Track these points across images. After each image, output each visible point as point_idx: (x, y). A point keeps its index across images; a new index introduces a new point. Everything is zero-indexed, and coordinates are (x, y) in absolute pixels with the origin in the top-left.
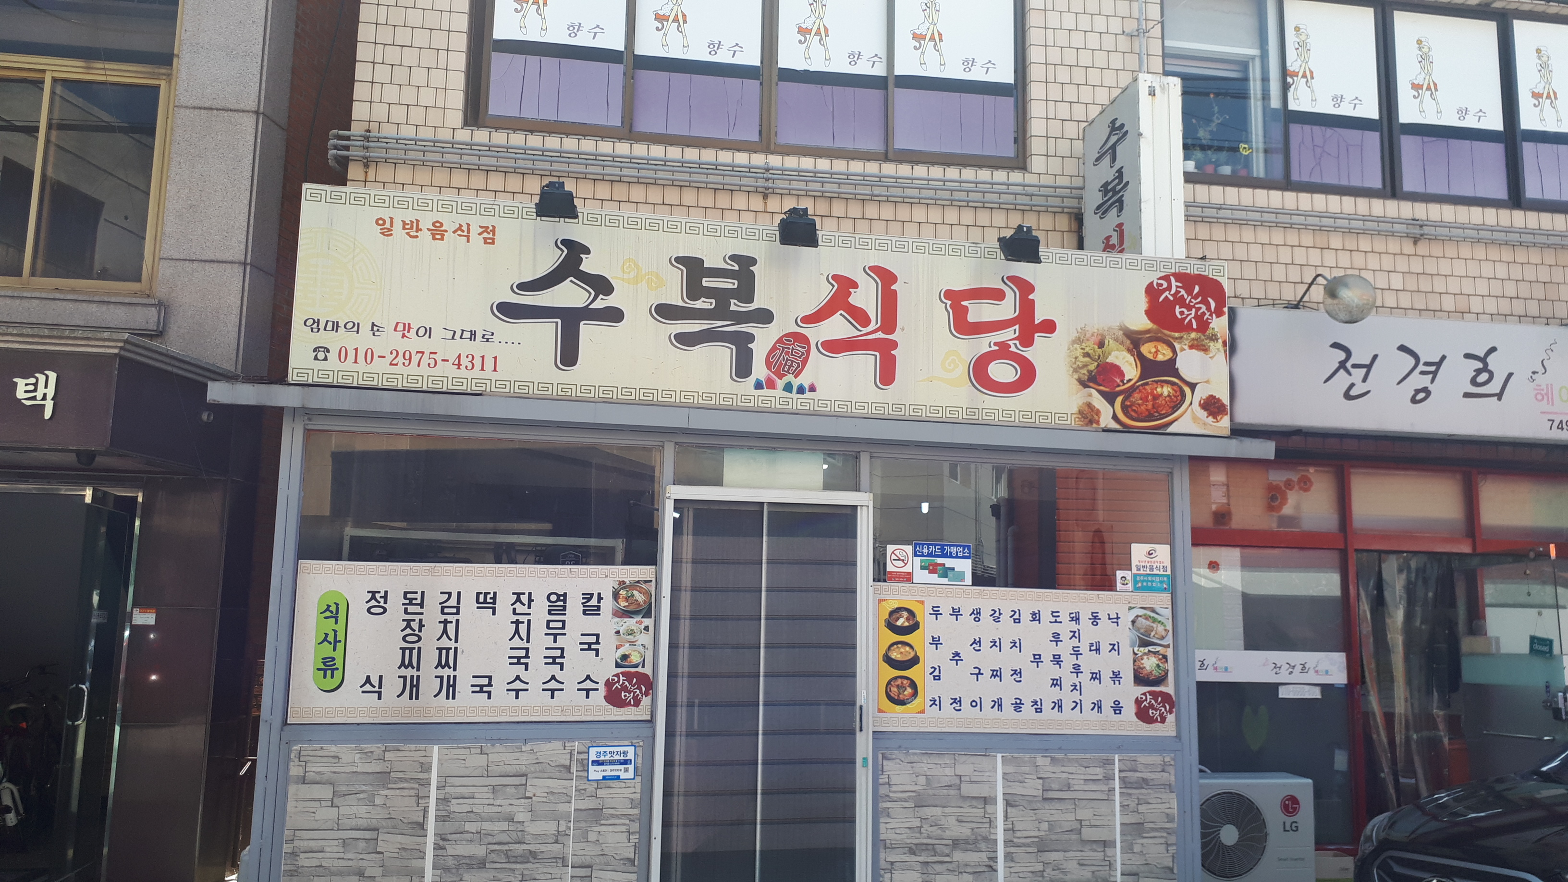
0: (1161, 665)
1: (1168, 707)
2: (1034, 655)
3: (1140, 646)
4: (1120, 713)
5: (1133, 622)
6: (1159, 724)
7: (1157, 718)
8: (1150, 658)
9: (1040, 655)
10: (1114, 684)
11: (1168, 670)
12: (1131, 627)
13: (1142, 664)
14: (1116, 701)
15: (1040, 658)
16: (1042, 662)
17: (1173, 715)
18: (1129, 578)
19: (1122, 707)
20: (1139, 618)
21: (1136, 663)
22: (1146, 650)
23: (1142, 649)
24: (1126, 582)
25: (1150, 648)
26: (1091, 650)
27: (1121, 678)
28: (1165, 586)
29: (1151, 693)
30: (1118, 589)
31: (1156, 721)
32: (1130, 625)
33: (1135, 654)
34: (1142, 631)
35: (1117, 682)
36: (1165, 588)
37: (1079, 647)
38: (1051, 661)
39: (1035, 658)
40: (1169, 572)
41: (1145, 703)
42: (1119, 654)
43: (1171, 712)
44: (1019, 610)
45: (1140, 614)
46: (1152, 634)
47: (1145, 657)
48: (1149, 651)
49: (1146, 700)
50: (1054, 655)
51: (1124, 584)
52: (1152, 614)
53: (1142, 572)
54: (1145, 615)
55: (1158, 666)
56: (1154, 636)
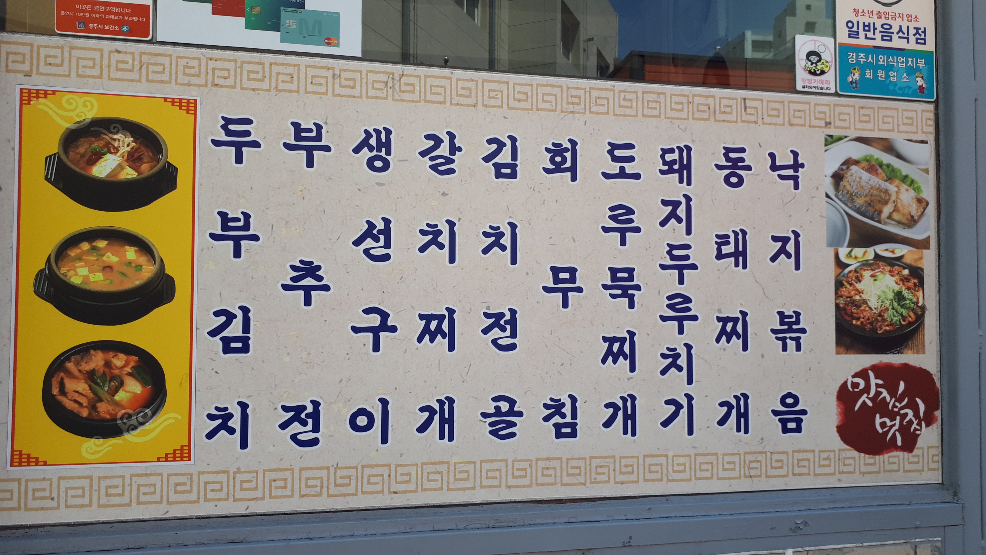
0: (905, 293)
1: (922, 407)
2: (555, 271)
3: (853, 244)
4: (798, 429)
5: (837, 177)
6: (900, 454)
7: (894, 436)
8: (880, 276)
9: (572, 271)
10: (785, 348)
11: (923, 308)
12: (832, 194)
13: (859, 292)
14: (789, 395)
15: (573, 279)
16: (579, 290)
17: (935, 428)
18: (828, 55)
19: (804, 412)
20: (854, 168)
21: (843, 291)
22: (870, 254)
23: (858, 252)
24: (820, 66)
25: (882, 249)
26: (720, 256)
27: (803, 331)
28: (920, 82)
29: (878, 370)
30: (799, 88)
31: (892, 446)
32: (828, 186)
33: (840, 264)
34: (860, 202)
35: (791, 344)
36: (921, 89)
37: (687, 247)
38: (605, 287)
39: (556, 280)
40: (930, 46)
41: (864, 397)
42: (797, 267)
43: (929, 420)
44: (513, 139)
45: (855, 157)
46: (887, 210)
47: (867, 274)
48: (877, 257)
49: (867, 389)
50: (614, 271)
51: (814, 73)
52: (887, 158)
53: (861, 41)
54: (867, 160)
55: (899, 296)
56: (890, 217)
